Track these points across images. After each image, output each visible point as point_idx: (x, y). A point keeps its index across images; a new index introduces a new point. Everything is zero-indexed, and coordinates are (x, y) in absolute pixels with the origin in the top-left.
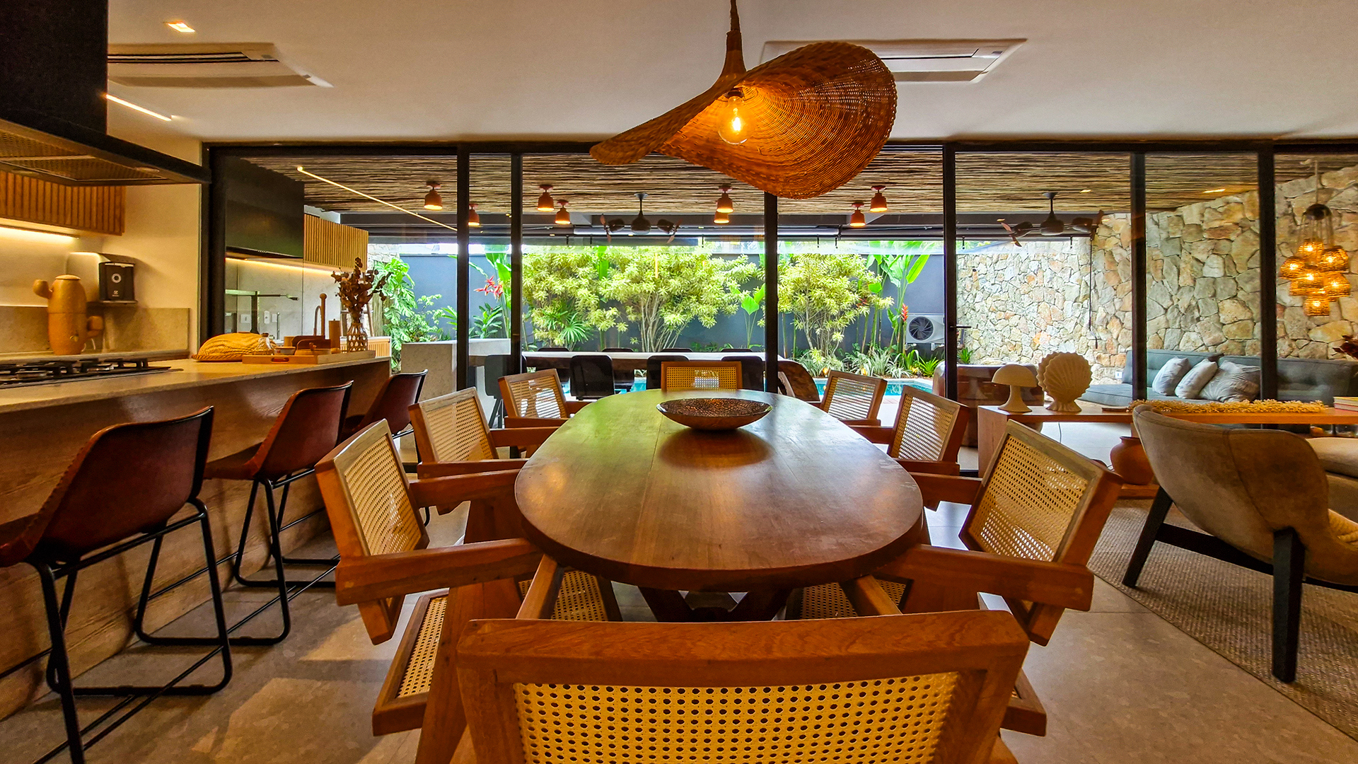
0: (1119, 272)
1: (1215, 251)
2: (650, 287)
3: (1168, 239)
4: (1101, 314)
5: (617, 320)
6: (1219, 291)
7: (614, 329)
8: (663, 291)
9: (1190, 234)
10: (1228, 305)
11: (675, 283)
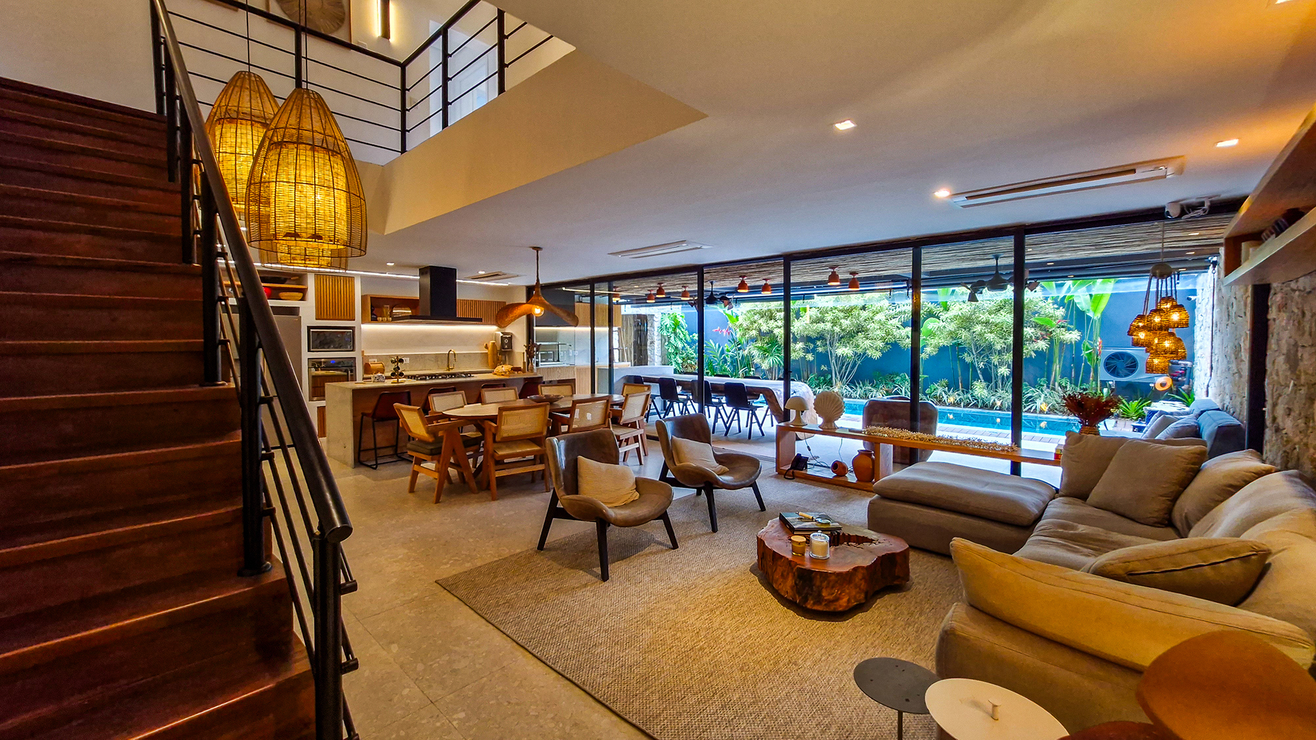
2: (828, 326)
5: (807, 351)
7: (804, 358)
8: (837, 329)
11: (846, 323)
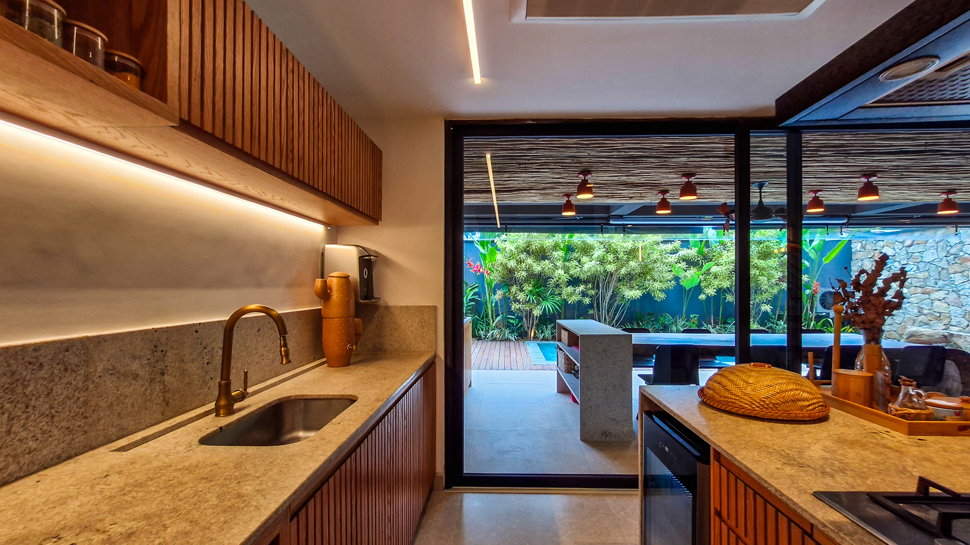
8: (622, 271)
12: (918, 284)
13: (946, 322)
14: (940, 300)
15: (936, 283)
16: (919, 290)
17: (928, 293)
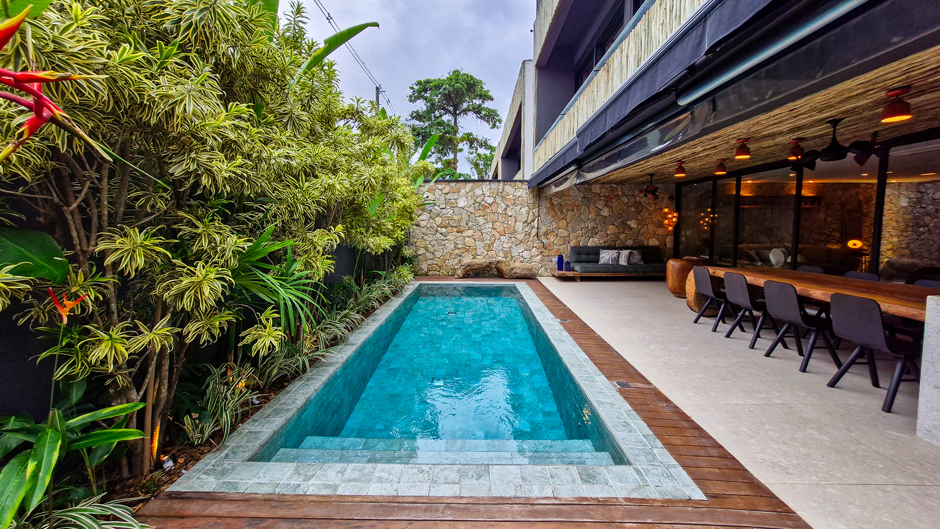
0: (556, 209)
1: (606, 205)
3: (585, 197)
4: (543, 229)
6: (607, 221)
9: (595, 197)
10: (611, 227)
12: (455, 225)
13: (473, 253)
14: (469, 237)
15: (467, 224)
16: (455, 229)
17: (462, 232)
